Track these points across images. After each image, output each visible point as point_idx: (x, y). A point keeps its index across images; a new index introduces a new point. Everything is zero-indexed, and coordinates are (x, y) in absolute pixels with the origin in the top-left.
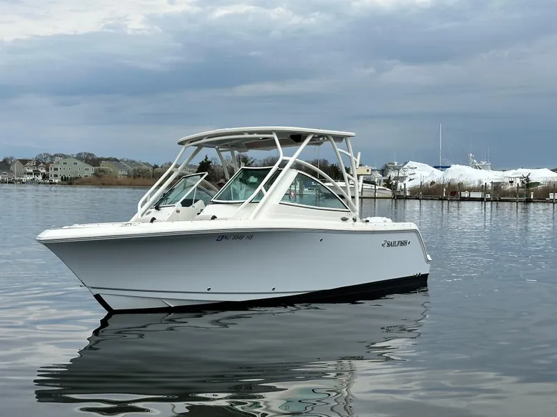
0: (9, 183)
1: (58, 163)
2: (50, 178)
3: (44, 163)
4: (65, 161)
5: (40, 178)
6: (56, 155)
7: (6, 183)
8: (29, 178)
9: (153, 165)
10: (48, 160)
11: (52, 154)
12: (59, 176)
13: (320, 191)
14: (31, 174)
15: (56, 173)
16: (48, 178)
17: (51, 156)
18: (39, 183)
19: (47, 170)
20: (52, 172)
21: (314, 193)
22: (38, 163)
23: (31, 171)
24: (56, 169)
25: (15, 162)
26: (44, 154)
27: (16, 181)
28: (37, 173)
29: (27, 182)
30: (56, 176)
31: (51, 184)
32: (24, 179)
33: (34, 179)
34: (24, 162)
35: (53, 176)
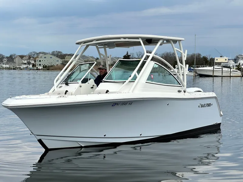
0: (13, 69)
1: (41, 57)
2: (37, 66)
3: (33, 58)
4: (45, 56)
5: (31, 66)
6: (40, 53)
7: (12, 69)
8: (25, 66)
9: (96, 58)
10: (35, 56)
11: (38, 52)
12: (42, 65)
13: (196, 73)
14: (26, 64)
15: (40, 63)
16: (36, 66)
17: (37, 54)
18: (30, 69)
19: (35, 61)
20: (38, 63)
21: (193, 74)
22: (30, 58)
23: (26, 62)
24: (40, 61)
25: (16, 57)
26: (33, 52)
27: (17, 68)
28: (29, 63)
29: (24, 69)
30: (40, 65)
31: (37, 69)
32: (22, 67)
33: (27, 67)
34: (22, 57)
35: (38, 65)
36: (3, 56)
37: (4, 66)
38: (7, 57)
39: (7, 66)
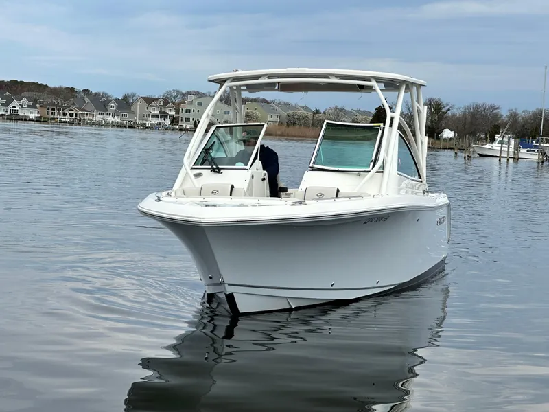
0: (129, 127)
1: (191, 103)
2: (180, 123)
3: (173, 103)
4: (200, 100)
5: (168, 122)
6: (189, 93)
7: (125, 127)
8: (154, 121)
9: (313, 109)
10: (179, 100)
11: (184, 92)
12: (191, 120)
13: (544, 154)
14: (157, 116)
15: (187, 116)
16: (178, 122)
17: (183, 95)
18: (166, 129)
19: (177, 112)
20: (183, 115)
21: (535, 156)
22: (166, 103)
23: (157, 112)
24: (188, 111)
25: (137, 101)
26: (174, 91)
27: (138, 125)
28: (164, 115)
29: (151, 127)
30: (188, 120)
31: (181, 130)
32: (148, 123)
33: (160, 124)
34: (149, 100)
35: (184, 120)
36: (108, 96)
37: (110, 119)
38: (117, 100)
39: (117, 119)
